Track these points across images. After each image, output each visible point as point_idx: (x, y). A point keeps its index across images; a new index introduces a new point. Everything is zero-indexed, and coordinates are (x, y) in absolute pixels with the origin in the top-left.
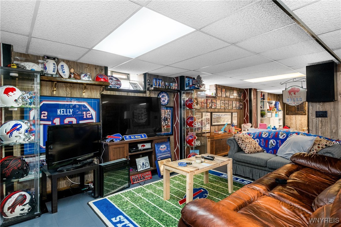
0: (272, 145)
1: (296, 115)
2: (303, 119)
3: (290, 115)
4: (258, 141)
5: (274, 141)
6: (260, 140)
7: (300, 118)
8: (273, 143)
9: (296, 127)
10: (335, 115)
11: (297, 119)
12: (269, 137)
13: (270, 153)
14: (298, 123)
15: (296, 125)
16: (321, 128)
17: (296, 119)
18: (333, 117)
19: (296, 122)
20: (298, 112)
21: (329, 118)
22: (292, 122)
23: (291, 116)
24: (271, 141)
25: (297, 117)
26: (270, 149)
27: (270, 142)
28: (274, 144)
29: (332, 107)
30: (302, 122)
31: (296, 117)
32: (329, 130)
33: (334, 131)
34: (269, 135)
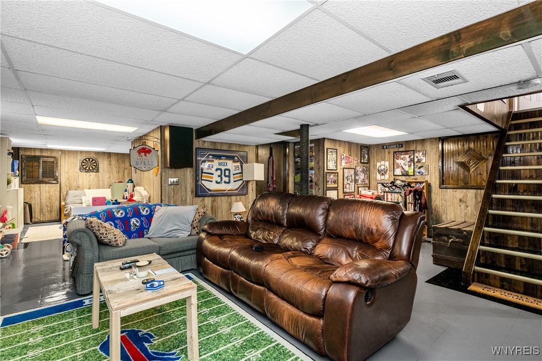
0: (136, 225)
1: (40, 183)
2: (52, 190)
3: (30, 184)
4: (111, 225)
5: (137, 219)
6: (114, 222)
7: (47, 188)
8: (136, 223)
9: (41, 202)
10: (184, 183)
11: (43, 190)
12: (128, 216)
13: (133, 238)
14: (45, 196)
15: (41, 200)
16: (173, 197)
17: (40, 190)
18: (183, 184)
19: (40, 195)
20: (45, 179)
21: (180, 185)
22: (33, 196)
23: (32, 185)
24: (133, 220)
25: (42, 187)
26: (134, 232)
27: (132, 223)
28: (138, 224)
29: (183, 173)
30: (52, 194)
31: (40, 187)
32: (180, 198)
33: (184, 199)
34: (127, 213)
